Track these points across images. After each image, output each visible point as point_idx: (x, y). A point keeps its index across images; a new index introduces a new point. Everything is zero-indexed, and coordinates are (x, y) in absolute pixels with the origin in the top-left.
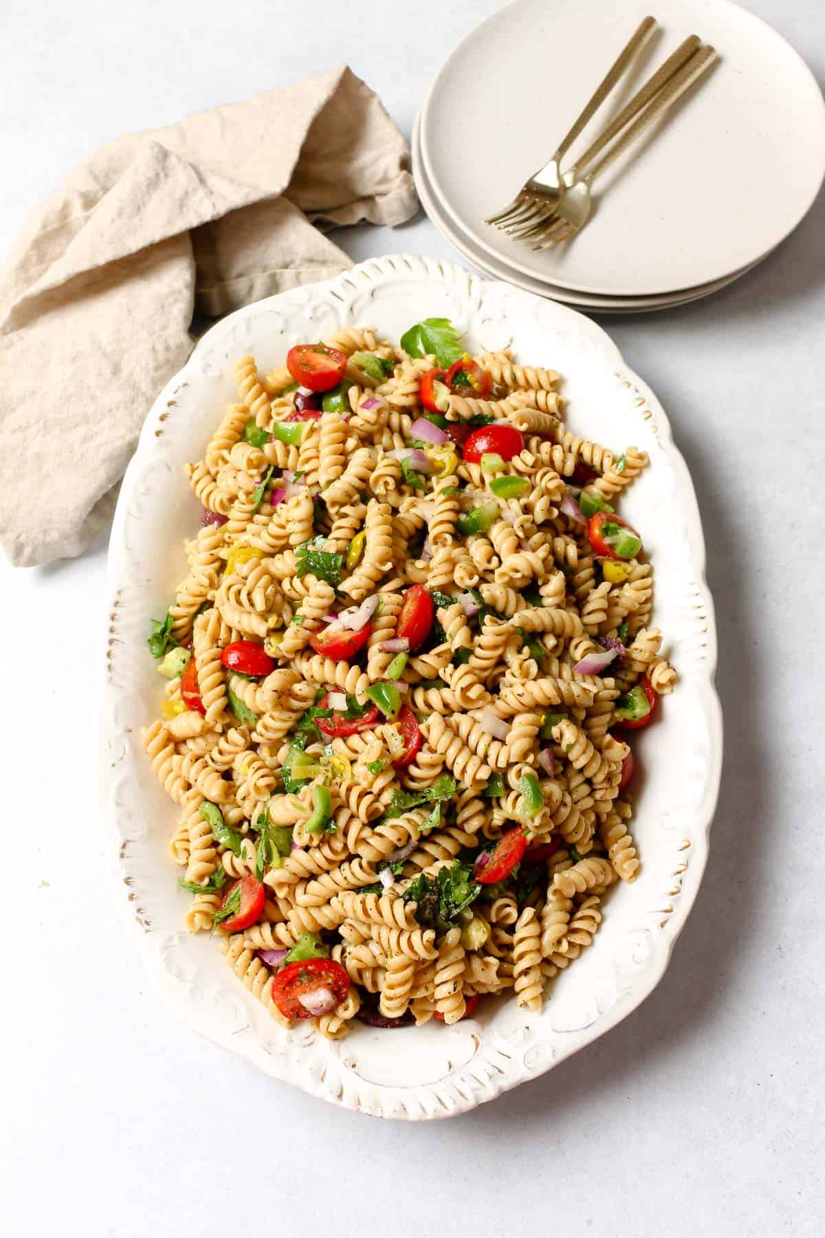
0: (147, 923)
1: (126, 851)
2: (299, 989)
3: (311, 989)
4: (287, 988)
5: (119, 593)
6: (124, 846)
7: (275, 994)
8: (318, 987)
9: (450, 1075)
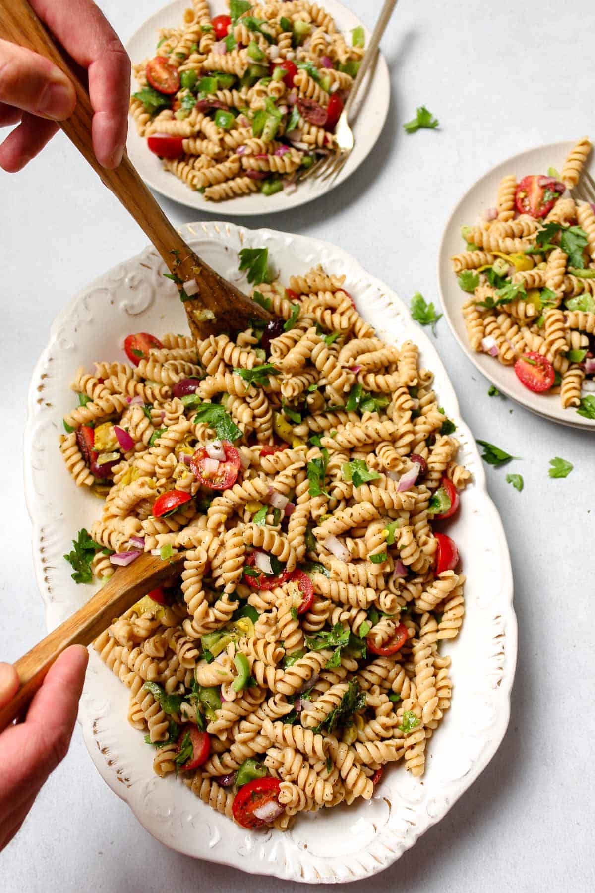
0: (127, 780)
1: (97, 728)
2: (253, 806)
3: (262, 804)
4: (244, 807)
5: (42, 530)
6: (95, 725)
7: (236, 813)
8: (267, 801)
9: (378, 836)
